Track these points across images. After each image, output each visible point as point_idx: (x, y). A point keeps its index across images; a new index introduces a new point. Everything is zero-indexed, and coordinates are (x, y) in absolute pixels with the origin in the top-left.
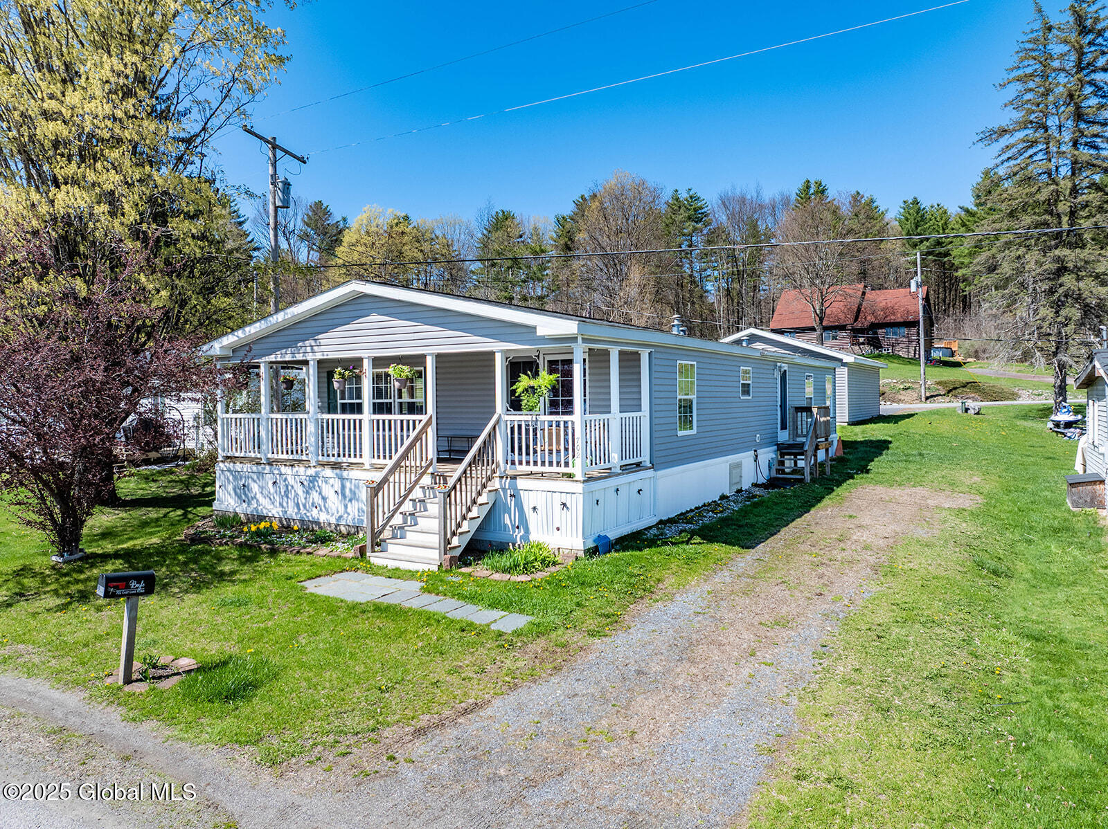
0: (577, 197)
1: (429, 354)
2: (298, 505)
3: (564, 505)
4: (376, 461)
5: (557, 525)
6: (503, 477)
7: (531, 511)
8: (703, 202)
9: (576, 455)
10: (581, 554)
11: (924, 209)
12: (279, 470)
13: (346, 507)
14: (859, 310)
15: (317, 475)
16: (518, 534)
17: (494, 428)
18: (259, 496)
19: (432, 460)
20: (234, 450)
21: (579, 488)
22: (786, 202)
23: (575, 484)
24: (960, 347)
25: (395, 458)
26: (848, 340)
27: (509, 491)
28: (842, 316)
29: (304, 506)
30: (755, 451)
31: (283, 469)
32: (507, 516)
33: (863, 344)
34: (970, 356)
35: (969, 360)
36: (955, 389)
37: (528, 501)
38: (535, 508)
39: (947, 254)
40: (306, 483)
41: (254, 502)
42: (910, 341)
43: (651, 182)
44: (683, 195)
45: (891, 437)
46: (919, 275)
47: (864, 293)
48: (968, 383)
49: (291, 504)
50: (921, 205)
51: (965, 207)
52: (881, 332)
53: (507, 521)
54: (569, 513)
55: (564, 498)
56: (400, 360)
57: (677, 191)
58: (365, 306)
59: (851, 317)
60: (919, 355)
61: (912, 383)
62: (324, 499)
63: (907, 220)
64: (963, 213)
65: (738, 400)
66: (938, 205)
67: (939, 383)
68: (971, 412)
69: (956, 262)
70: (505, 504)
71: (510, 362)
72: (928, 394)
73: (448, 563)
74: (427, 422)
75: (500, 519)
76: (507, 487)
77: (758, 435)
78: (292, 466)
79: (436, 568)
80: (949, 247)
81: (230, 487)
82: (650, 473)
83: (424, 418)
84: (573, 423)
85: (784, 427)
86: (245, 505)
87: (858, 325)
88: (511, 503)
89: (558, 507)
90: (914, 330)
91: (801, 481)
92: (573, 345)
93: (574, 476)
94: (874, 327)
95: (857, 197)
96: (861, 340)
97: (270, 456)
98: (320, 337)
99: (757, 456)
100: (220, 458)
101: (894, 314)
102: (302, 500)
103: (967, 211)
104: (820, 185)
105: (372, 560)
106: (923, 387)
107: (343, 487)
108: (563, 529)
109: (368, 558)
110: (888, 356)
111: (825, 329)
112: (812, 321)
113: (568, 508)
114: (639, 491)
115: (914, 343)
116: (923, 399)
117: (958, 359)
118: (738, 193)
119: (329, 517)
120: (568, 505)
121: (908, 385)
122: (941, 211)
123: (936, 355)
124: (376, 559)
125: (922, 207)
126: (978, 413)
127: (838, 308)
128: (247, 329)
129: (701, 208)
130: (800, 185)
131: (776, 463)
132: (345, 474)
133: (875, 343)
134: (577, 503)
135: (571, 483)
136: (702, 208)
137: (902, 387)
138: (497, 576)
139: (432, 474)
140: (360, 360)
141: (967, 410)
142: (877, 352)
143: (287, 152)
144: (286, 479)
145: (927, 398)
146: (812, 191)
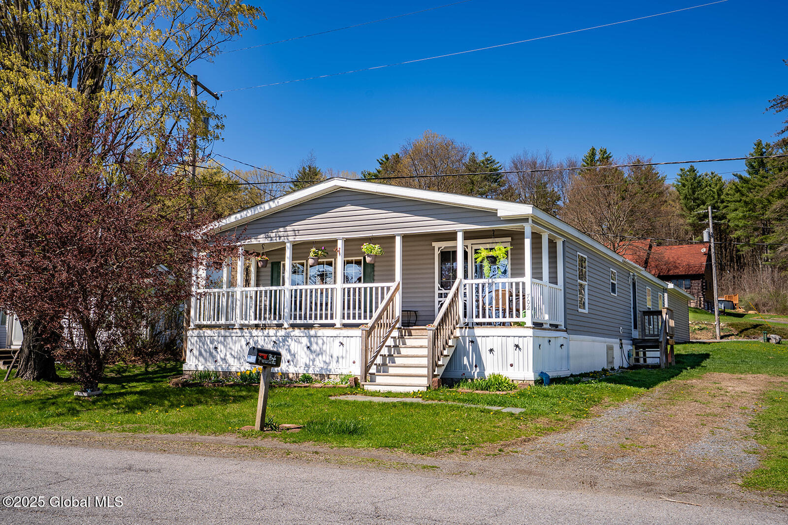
0: (381, 157)
1: (398, 235)
3: (517, 346)
4: (346, 321)
5: (510, 362)
6: (462, 328)
7: (488, 352)
8: (498, 165)
9: (527, 308)
10: (532, 383)
11: (700, 176)
12: (250, 333)
16: (476, 372)
17: (457, 290)
19: (399, 317)
20: (202, 319)
21: (530, 332)
22: (573, 168)
23: (526, 330)
24: (740, 301)
25: (375, 315)
27: (467, 338)
30: (621, 340)
31: (255, 332)
34: (750, 310)
35: (750, 312)
37: (484, 345)
38: (491, 350)
39: (723, 217)
43: (458, 143)
44: (480, 158)
46: (711, 226)
47: (650, 248)
48: (756, 326)
50: (698, 172)
51: (739, 174)
54: (521, 353)
55: (516, 341)
56: (371, 240)
57: (474, 154)
58: (342, 199)
61: (706, 324)
63: (684, 185)
64: (737, 180)
65: (608, 294)
66: (712, 173)
69: (731, 224)
70: (465, 349)
71: (442, 252)
72: (722, 334)
73: (437, 384)
74: (396, 288)
75: (461, 361)
76: (466, 335)
77: (621, 328)
78: (264, 329)
79: (425, 389)
80: (724, 211)
82: (564, 334)
83: (393, 285)
84: (524, 284)
85: (635, 327)
86: (215, 364)
88: (470, 348)
89: (511, 348)
91: (658, 367)
92: (524, 224)
93: (525, 323)
95: (637, 166)
97: (243, 322)
99: (621, 344)
100: (192, 325)
103: (741, 178)
104: (605, 152)
105: (366, 387)
106: (717, 328)
108: (516, 365)
109: (362, 387)
113: (520, 349)
114: (562, 345)
116: (718, 338)
118: (529, 158)
120: (521, 346)
121: (703, 326)
122: (716, 178)
124: (369, 386)
125: (698, 175)
129: (495, 170)
130: (586, 152)
131: (633, 353)
132: (314, 333)
134: (528, 345)
135: (521, 329)
136: (497, 170)
137: (697, 327)
139: (398, 328)
140: (335, 241)
143: (205, 89)
145: (722, 338)
146: (597, 158)
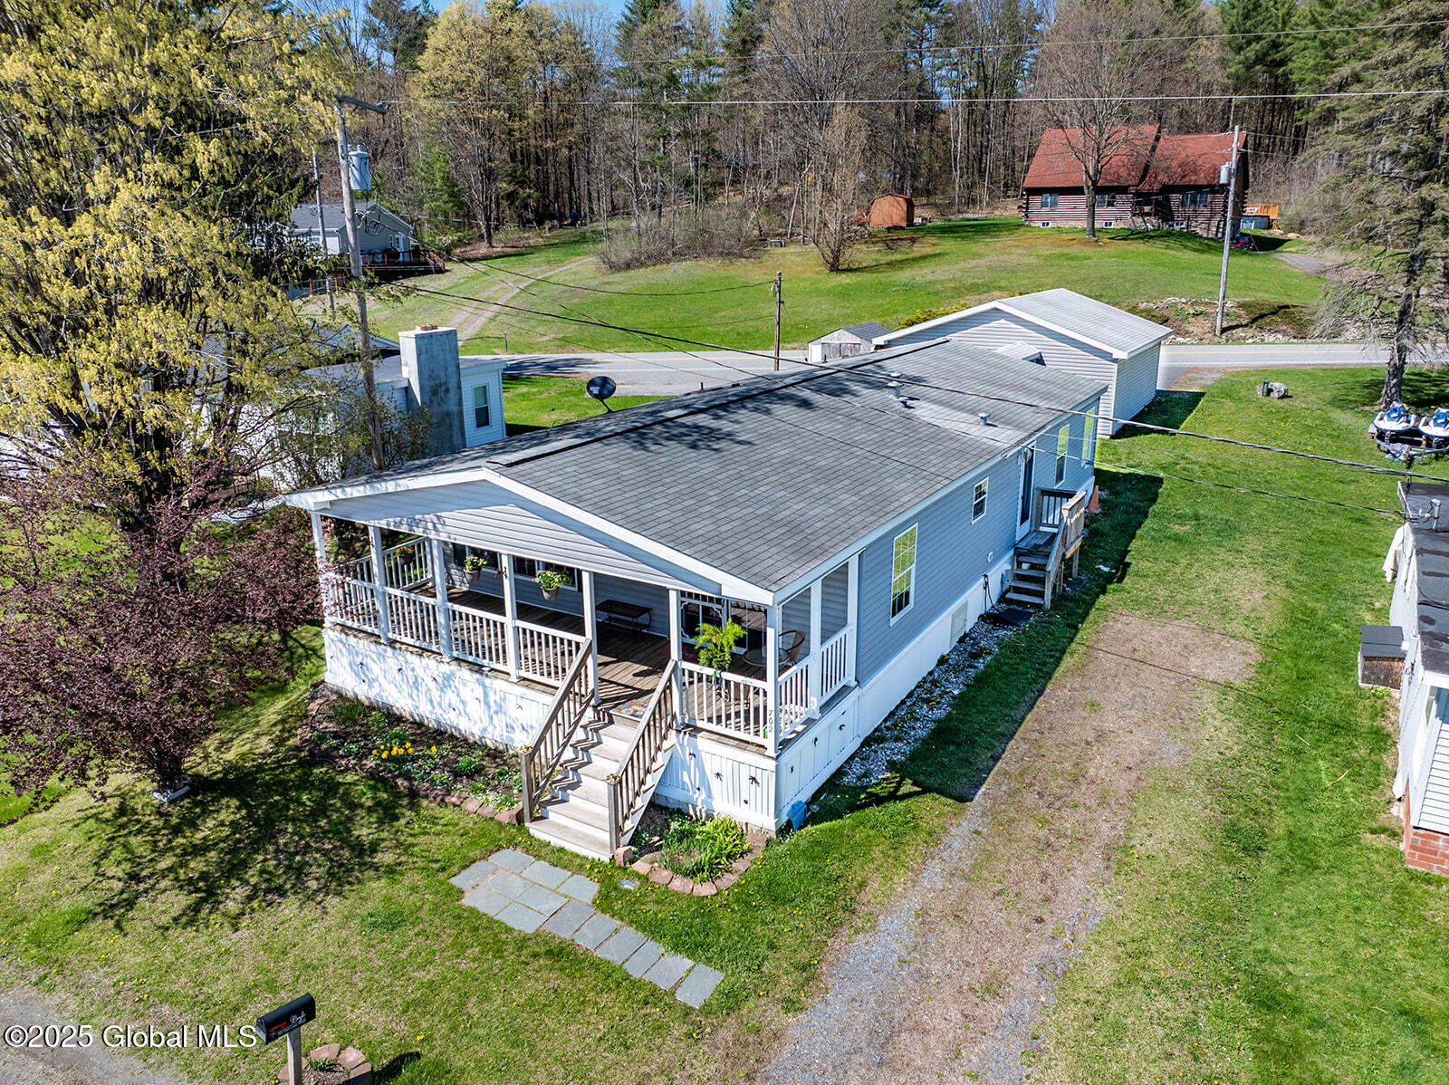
1: (586, 571)
2: (431, 701)
3: (753, 779)
4: (523, 673)
5: (745, 798)
6: (680, 731)
7: (714, 776)
9: (768, 724)
10: (773, 835)
12: (404, 655)
13: (491, 718)
14: (1147, 168)
15: (453, 674)
16: (700, 797)
17: (670, 680)
18: (381, 679)
19: (593, 691)
21: (770, 764)
23: (766, 759)
26: (1128, 207)
27: (687, 750)
28: (1124, 174)
29: (440, 705)
30: (986, 575)
31: (409, 656)
32: (685, 773)
33: (1148, 214)
34: (1292, 230)
35: (1292, 235)
36: (1262, 316)
37: (711, 765)
38: (718, 775)
39: (1283, 63)
40: (440, 680)
41: (376, 684)
42: (1213, 214)
45: (1163, 468)
47: (1157, 139)
48: (1281, 308)
49: (423, 698)
52: (1175, 198)
53: (686, 779)
54: (759, 789)
55: (753, 772)
59: (1136, 174)
60: (1224, 234)
61: (1206, 304)
62: (463, 702)
63: (1233, 8)
65: (968, 529)
67: (1242, 306)
68: (1275, 395)
69: (1294, 77)
70: (683, 762)
72: (1225, 325)
74: (587, 649)
75: (679, 776)
76: (685, 744)
78: (421, 655)
79: (607, 860)
81: (345, 661)
82: (856, 693)
83: (582, 642)
84: (765, 691)
85: (1025, 514)
86: (365, 686)
87: (1145, 187)
88: (692, 764)
89: (745, 781)
90: (1220, 197)
91: (1039, 607)
93: (765, 748)
94: (1167, 189)
96: (1147, 209)
97: (390, 635)
98: (443, 514)
99: (986, 581)
101: (1195, 173)
102: (436, 699)
105: (532, 832)
106: (1220, 312)
107: (486, 695)
108: (752, 802)
109: (526, 828)
110: (1181, 234)
111: (1099, 190)
112: (1081, 179)
113: (757, 783)
114: (841, 727)
115: (1218, 217)
116: (1218, 333)
117: (1276, 233)
119: (471, 725)
120: (758, 780)
121: (1200, 309)
123: (1248, 227)
124: (536, 830)
126: (1283, 397)
127: (1119, 164)
128: (348, 490)
131: (1010, 577)
132: (487, 681)
133: (1165, 213)
134: (769, 780)
135: (761, 757)
137: (1192, 312)
138: (679, 884)
139: (594, 707)
140: (497, 555)
141: (1270, 391)
142: (1166, 227)
144: (413, 670)
145: (1223, 330)
